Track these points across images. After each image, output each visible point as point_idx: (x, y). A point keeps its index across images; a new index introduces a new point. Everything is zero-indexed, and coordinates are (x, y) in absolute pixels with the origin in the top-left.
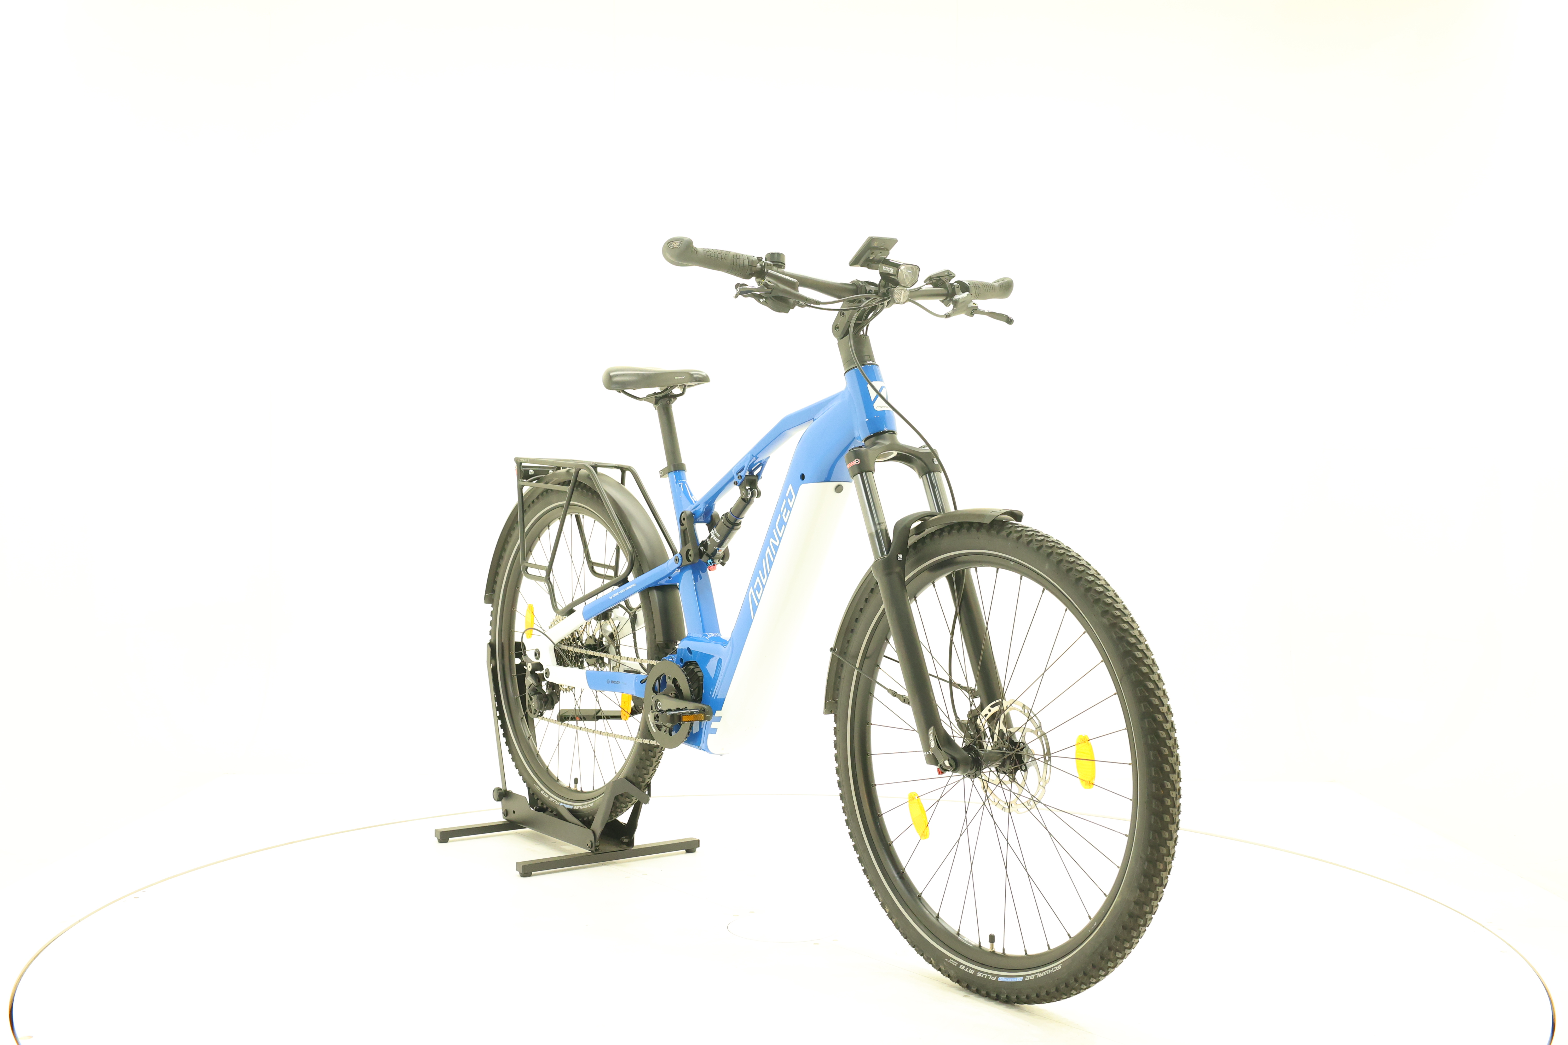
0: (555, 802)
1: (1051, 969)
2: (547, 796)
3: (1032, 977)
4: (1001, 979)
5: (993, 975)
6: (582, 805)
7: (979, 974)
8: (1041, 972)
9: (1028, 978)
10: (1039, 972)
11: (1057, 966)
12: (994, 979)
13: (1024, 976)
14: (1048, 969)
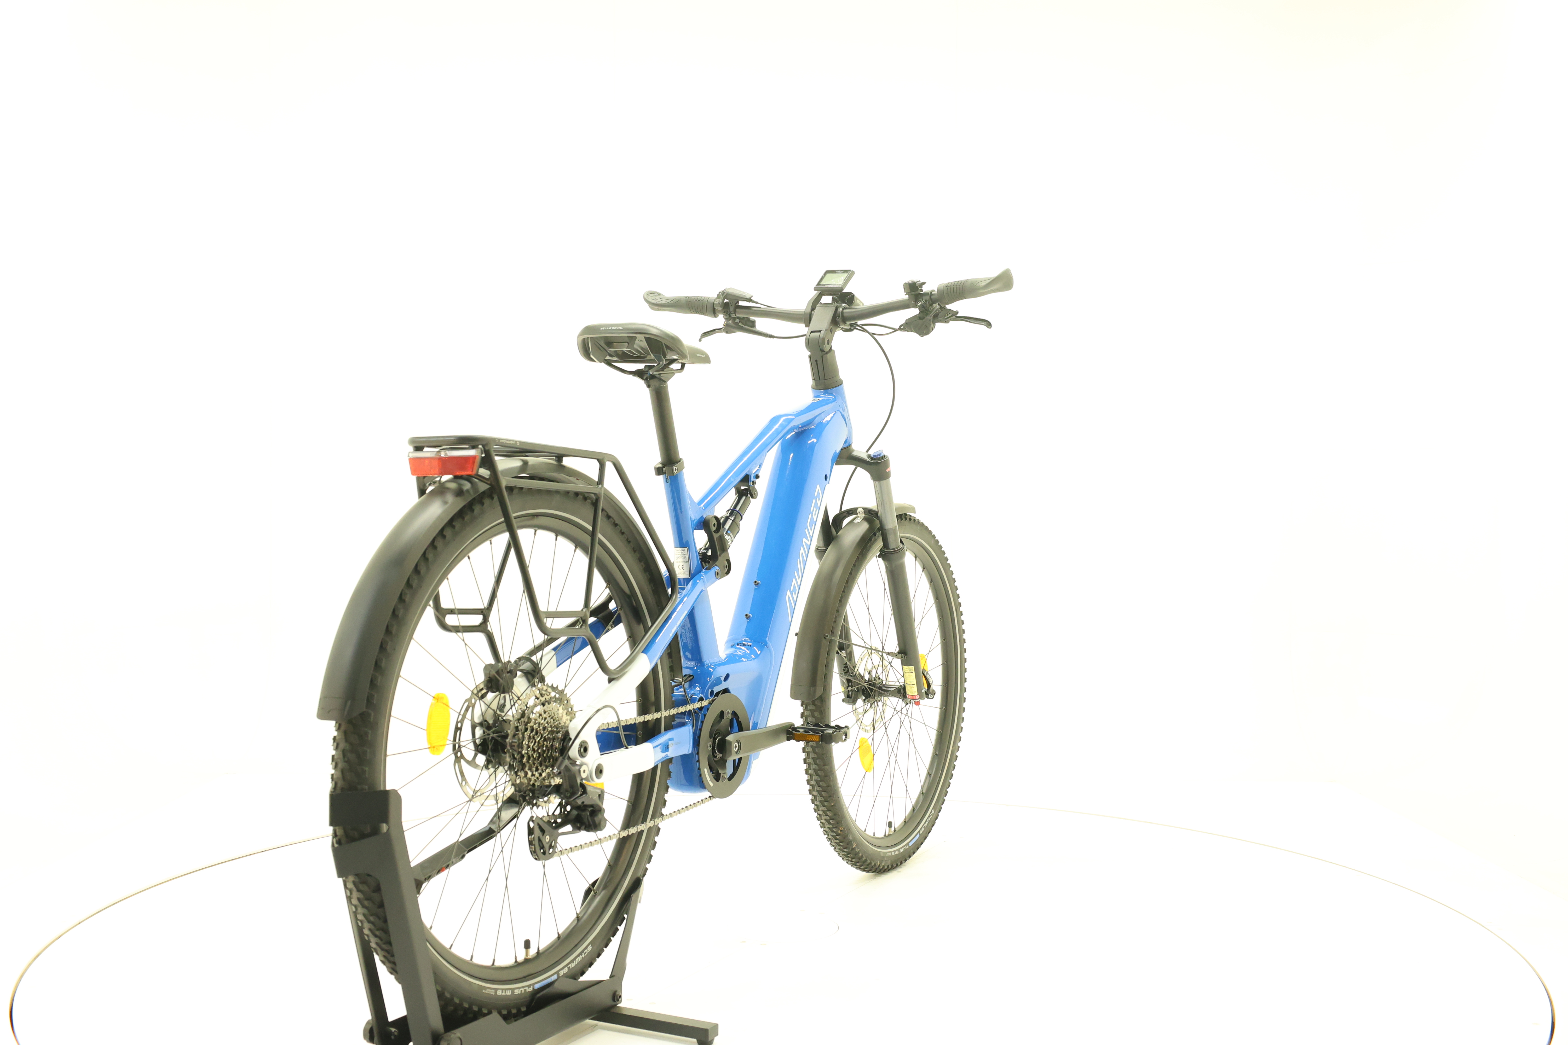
0: (525, 990)
1: (929, 817)
2: (509, 993)
3: (923, 829)
4: (911, 844)
5: (906, 845)
6: (572, 961)
7: (901, 851)
8: (925, 822)
9: (921, 832)
10: (924, 824)
11: (931, 812)
12: (908, 847)
13: (919, 832)
14: (928, 818)
